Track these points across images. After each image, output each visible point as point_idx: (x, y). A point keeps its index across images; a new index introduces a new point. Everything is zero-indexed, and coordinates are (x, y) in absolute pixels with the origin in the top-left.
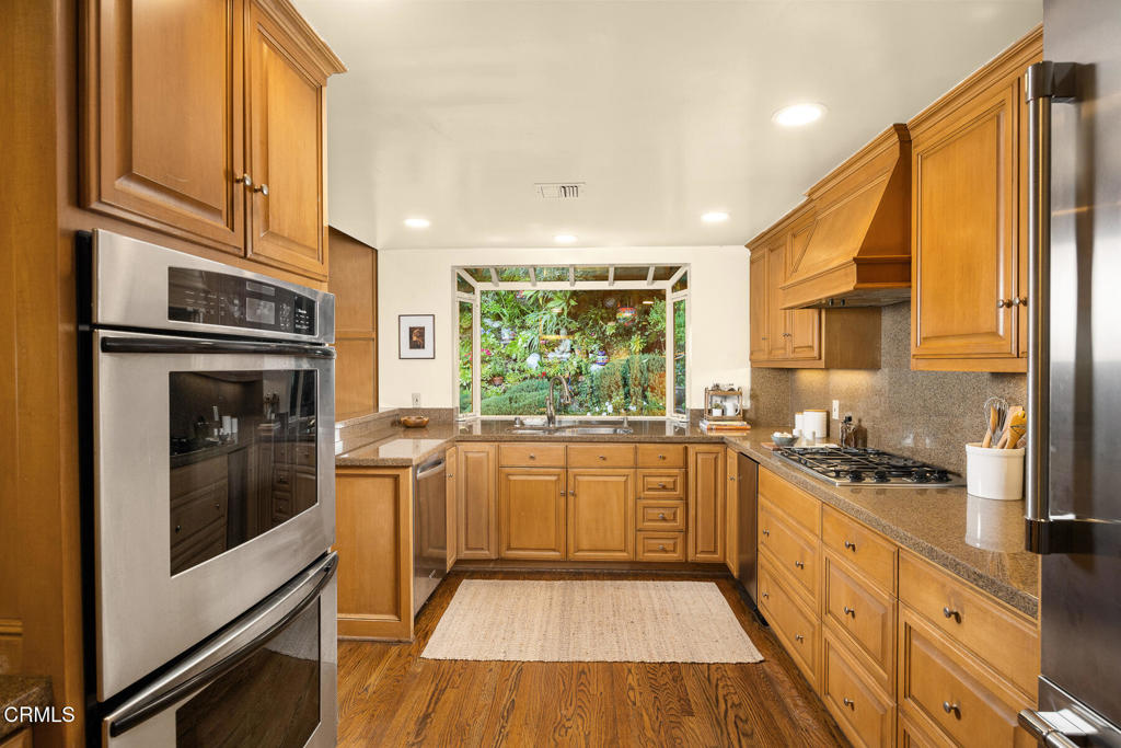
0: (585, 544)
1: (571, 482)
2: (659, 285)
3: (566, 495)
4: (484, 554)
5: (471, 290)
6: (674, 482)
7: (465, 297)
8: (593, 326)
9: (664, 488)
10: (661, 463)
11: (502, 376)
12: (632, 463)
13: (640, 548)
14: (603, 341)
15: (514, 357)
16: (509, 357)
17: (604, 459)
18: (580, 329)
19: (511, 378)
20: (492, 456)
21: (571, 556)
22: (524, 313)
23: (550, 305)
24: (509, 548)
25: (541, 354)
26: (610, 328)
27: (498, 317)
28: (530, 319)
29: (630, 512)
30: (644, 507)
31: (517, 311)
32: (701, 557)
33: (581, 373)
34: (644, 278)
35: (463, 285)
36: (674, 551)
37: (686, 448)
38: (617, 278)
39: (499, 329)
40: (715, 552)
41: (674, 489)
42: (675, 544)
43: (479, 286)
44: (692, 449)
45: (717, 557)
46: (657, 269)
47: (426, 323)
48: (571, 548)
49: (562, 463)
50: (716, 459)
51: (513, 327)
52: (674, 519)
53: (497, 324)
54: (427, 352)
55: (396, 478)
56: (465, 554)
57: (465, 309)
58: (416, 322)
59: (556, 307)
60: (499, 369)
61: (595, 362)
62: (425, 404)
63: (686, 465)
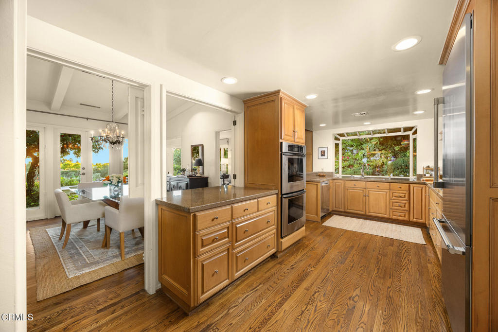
0: (372, 211)
1: (367, 192)
2: (407, 133)
3: (366, 196)
4: (341, 210)
5: (339, 140)
6: (405, 195)
7: (337, 142)
8: (390, 147)
9: (401, 197)
10: (400, 189)
11: (353, 165)
12: (389, 189)
13: (391, 214)
14: (394, 153)
15: (357, 159)
16: (355, 159)
17: (379, 187)
18: (384, 149)
19: (355, 166)
20: (343, 184)
21: (367, 214)
22: (362, 144)
23: (372, 141)
24: (348, 209)
25: (368, 158)
26: (397, 148)
27: (352, 146)
28: (364, 146)
29: (388, 203)
30: (393, 202)
31: (359, 144)
32: (415, 220)
33: (384, 165)
34: (400, 131)
35: (336, 139)
36: (405, 217)
37: (410, 185)
38: (389, 132)
39: (352, 150)
40: (421, 219)
41: (405, 197)
42: (405, 215)
43: (341, 138)
44: (412, 186)
45: (423, 221)
46: (404, 128)
47: (325, 149)
48: (367, 211)
49: (365, 187)
50: (422, 189)
51: (357, 149)
52: (405, 207)
53: (351, 149)
54: (326, 157)
55: (317, 185)
56: (335, 209)
57: (337, 145)
58: (323, 149)
59: (374, 142)
60: (352, 163)
61: (390, 160)
62: (325, 171)
63: (410, 191)
